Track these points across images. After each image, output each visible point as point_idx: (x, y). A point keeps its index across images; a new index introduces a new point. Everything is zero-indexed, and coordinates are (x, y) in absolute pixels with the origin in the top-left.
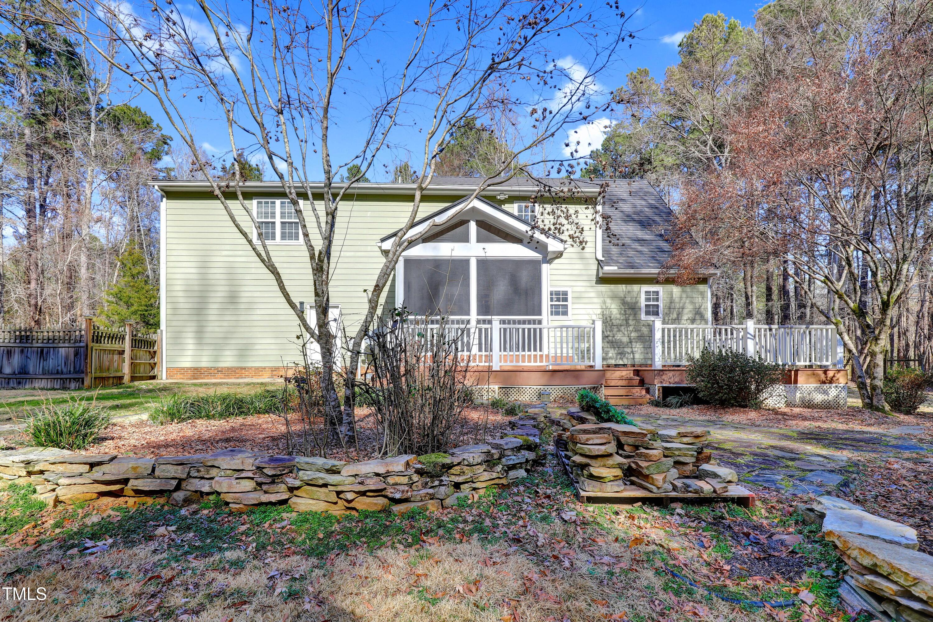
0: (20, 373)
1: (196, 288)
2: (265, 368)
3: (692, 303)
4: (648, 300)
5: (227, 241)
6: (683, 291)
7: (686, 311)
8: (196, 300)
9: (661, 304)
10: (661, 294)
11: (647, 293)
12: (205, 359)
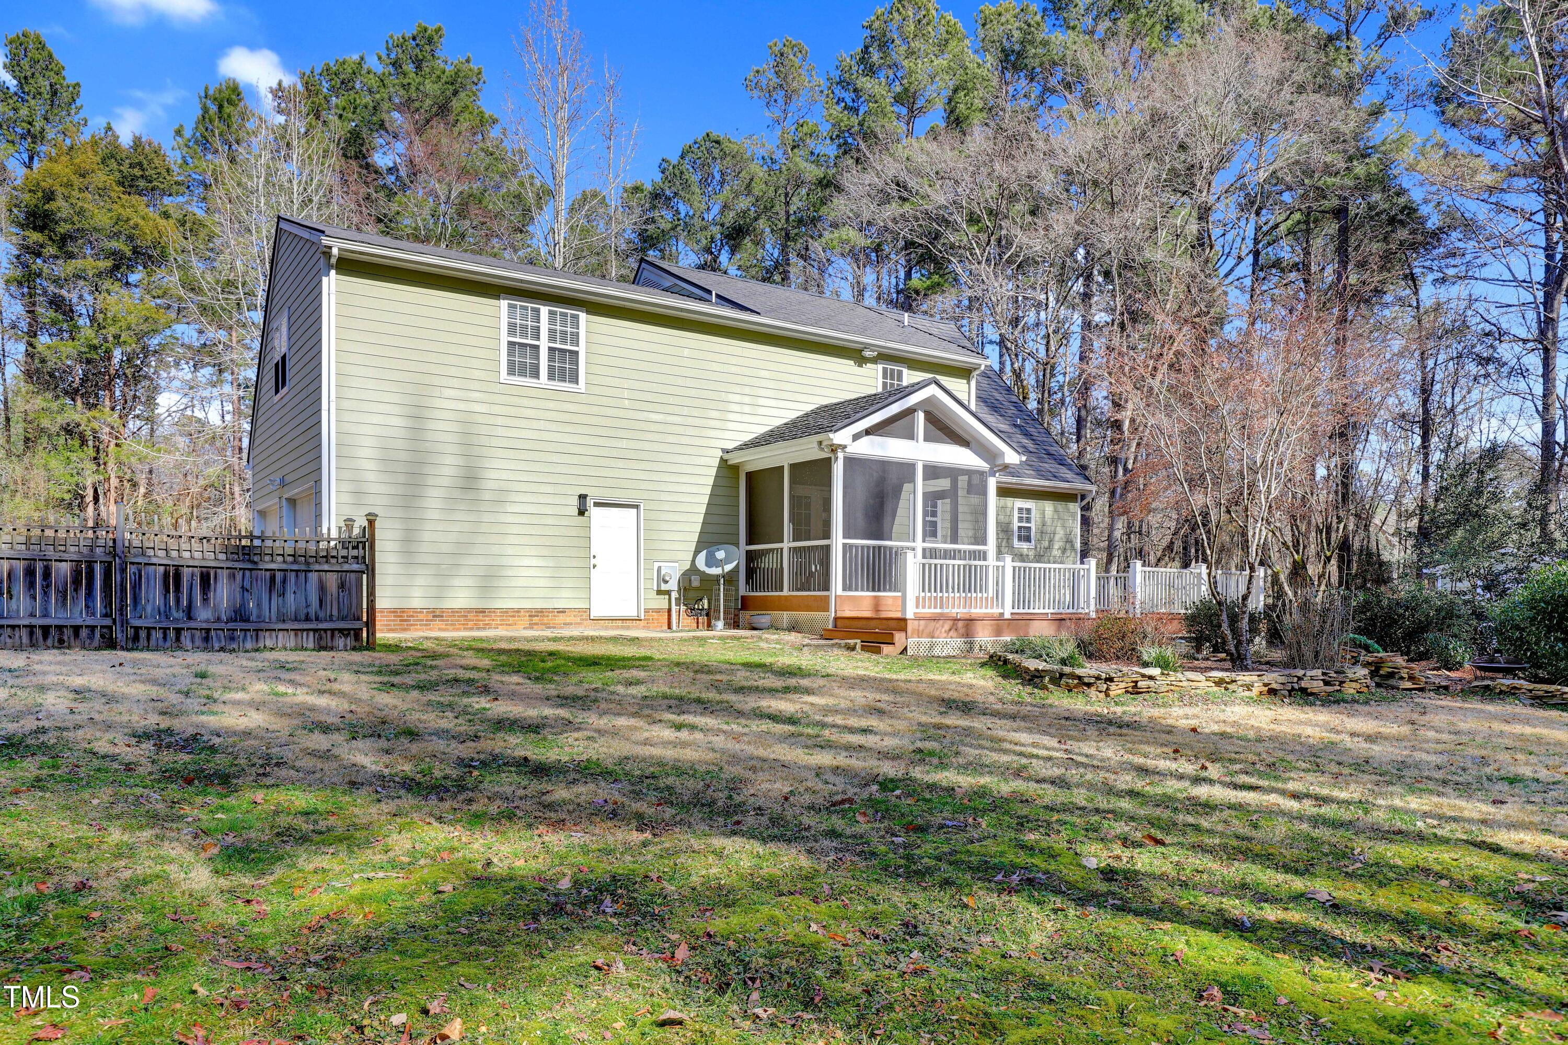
0: (229, 620)
1: (403, 456)
2: (518, 611)
3: (1063, 526)
4: (1020, 519)
5: (453, 371)
6: (1056, 511)
7: (1057, 537)
8: (401, 479)
9: (1032, 525)
10: (1033, 512)
11: (1020, 509)
12: (417, 592)
